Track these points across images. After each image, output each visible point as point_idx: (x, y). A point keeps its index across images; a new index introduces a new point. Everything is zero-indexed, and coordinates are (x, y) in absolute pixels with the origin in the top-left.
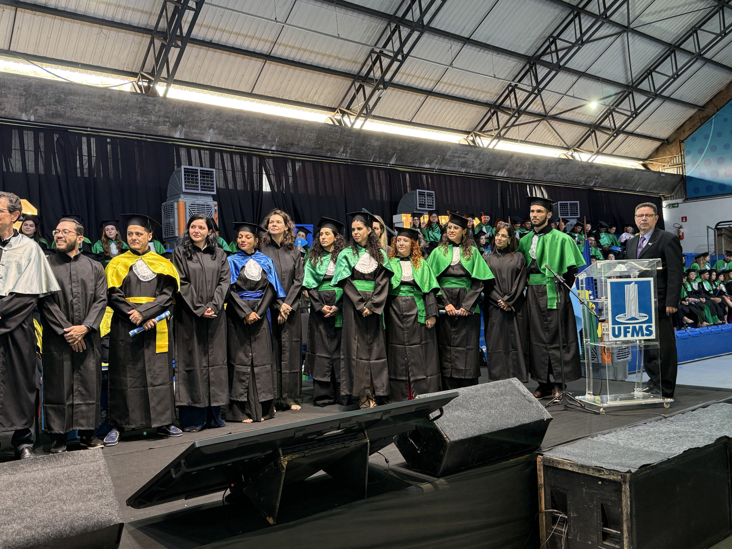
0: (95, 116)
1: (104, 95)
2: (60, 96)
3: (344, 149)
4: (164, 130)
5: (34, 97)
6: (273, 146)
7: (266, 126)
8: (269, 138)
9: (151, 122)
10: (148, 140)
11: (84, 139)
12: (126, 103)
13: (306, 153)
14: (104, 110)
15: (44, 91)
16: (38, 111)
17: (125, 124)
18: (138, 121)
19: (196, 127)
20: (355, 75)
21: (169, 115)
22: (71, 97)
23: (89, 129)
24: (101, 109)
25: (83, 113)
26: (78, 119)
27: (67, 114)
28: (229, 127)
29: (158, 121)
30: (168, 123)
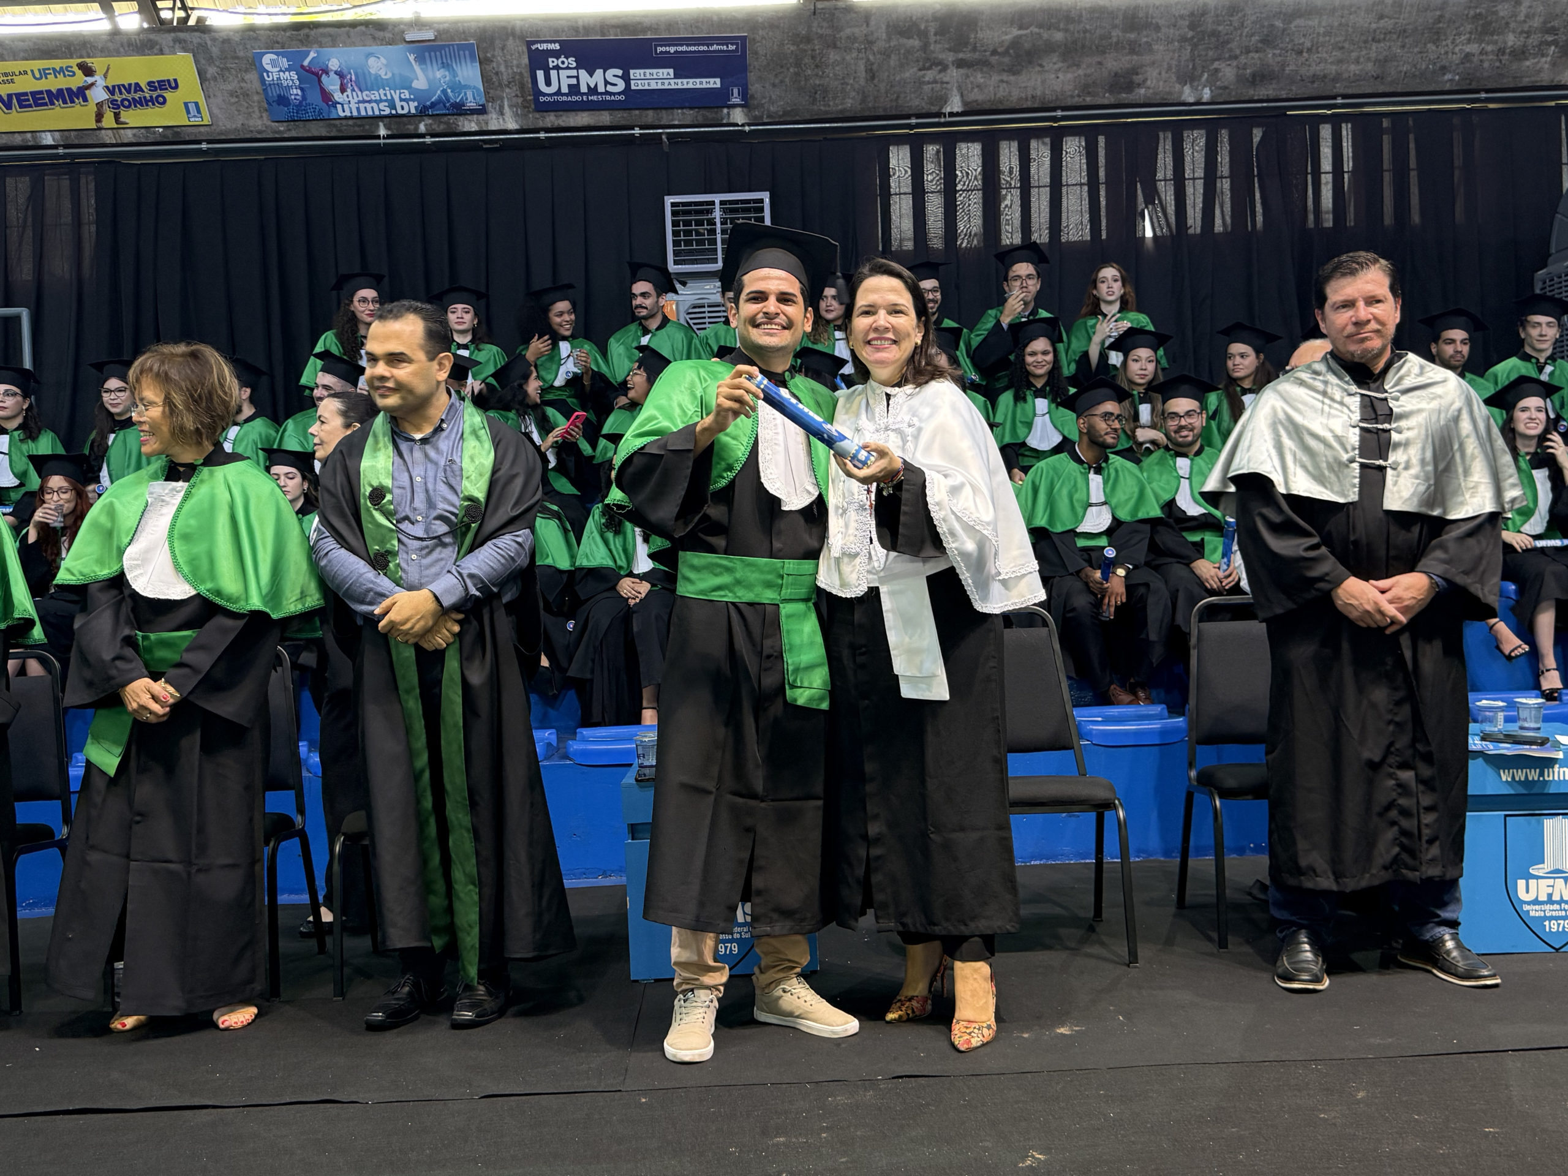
0: (1357, 62)
2: (1272, 25)
4: (1540, 71)
5: (1213, 39)
9: (1504, 53)
10: (1491, 106)
11: (1326, 131)
12: (1438, 13)
14: (1379, 41)
15: (1236, 18)
16: (1220, 74)
17: (1434, 72)
18: (1468, 56)
21: (1556, 23)
22: (1300, 22)
23: (1339, 101)
24: (1373, 40)
25: (1326, 61)
26: (1314, 78)
27: (1287, 70)
29: (1524, 46)
30: (1553, 48)
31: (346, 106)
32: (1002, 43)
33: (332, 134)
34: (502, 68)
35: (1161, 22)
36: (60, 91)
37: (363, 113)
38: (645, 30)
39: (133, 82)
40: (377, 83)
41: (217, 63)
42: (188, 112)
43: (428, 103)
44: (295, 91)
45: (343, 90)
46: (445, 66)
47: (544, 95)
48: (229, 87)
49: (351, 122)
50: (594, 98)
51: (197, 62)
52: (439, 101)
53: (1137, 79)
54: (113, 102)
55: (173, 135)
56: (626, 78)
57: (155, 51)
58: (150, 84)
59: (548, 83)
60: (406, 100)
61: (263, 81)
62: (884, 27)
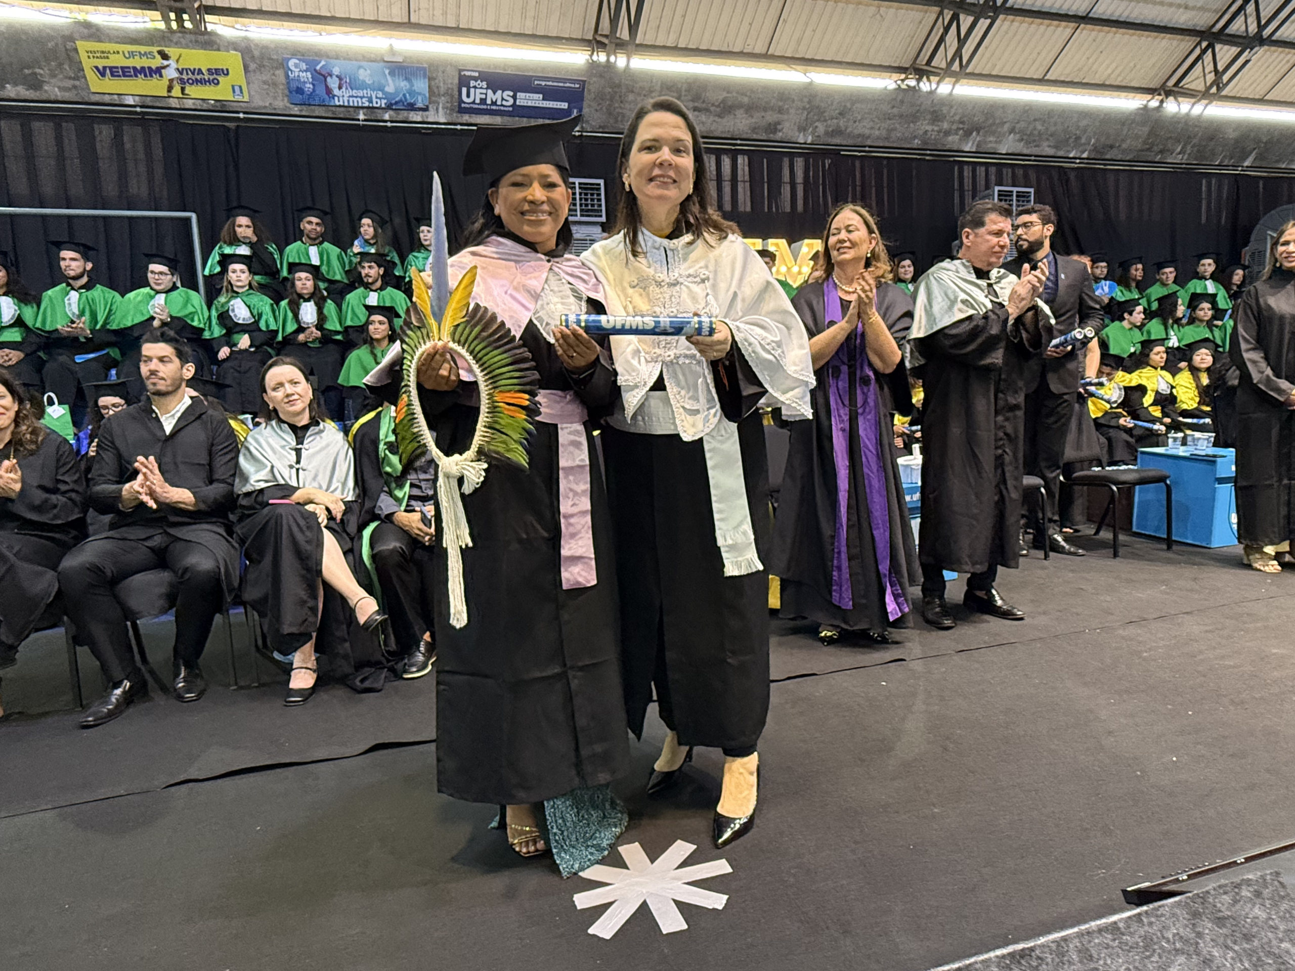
0: (879, 129)
1: (895, 99)
2: (845, 106)
3: (1183, 148)
4: (953, 142)
5: (817, 110)
6: (1083, 152)
7: (1084, 123)
8: (1083, 141)
9: (941, 132)
10: (928, 158)
11: (858, 164)
13: (1128, 158)
16: (817, 129)
17: (910, 138)
18: (926, 131)
19: (993, 133)
20: (1203, 32)
21: (965, 119)
22: (858, 105)
23: (867, 149)
24: (889, 119)
25: (865, 127)
26: (859, 135)
27: (848, 130)
28: (1035, 129)
29: (951, 129)
30: (961, 132)
31: (341, 99)
32: (717, 100)
33: (330, 115)
34: (442, 85)
35: (796, 98)
36: (143, 68)
37: (351, 104)
38: (528, 71)
39: (197, 68)
40: (363, 86)
41: (258, 62)
42: (234, 91)
43: (393, 102)
44: (308, 85)
45: (340, 88)
46: (406, 79)
47: (465, 103)
48: (264, 79)
49: (342, 109)
50: (494, 107)
51: (243, 59)
52: (401, 101)
53: (779, 127)
54: (181, 80)
55: (221, 106)
56: (514, 97)
57: (215, 47)
58: (209, 70)
59: (468, 96)
60: (380, 99)
61: (287, 76)
62: (659, 83)
